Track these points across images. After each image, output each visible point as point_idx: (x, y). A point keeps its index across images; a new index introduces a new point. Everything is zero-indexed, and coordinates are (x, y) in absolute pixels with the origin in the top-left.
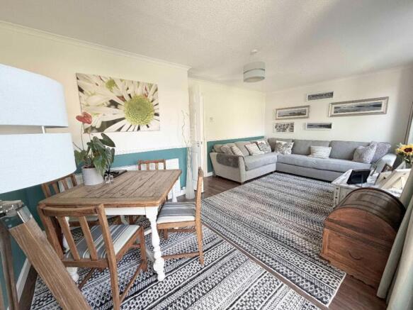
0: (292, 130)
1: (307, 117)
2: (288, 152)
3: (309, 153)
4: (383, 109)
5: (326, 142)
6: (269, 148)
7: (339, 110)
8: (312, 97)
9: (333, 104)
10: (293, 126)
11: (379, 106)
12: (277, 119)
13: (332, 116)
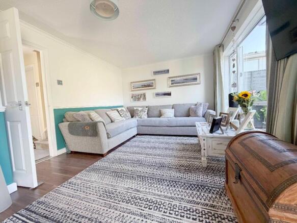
0: (145, 98)
1: (155, 88)
2: (145, 116)
3: (160, 115)
4: (198, 81)
5: (170, 105)
6: (129, 114)
7: (174, 83)
8: (156, 73)
9: (170, 78)
10: (145, 96)
11: (196, 79)
12: (132, 91)
13: (170, 87)
